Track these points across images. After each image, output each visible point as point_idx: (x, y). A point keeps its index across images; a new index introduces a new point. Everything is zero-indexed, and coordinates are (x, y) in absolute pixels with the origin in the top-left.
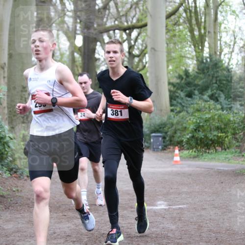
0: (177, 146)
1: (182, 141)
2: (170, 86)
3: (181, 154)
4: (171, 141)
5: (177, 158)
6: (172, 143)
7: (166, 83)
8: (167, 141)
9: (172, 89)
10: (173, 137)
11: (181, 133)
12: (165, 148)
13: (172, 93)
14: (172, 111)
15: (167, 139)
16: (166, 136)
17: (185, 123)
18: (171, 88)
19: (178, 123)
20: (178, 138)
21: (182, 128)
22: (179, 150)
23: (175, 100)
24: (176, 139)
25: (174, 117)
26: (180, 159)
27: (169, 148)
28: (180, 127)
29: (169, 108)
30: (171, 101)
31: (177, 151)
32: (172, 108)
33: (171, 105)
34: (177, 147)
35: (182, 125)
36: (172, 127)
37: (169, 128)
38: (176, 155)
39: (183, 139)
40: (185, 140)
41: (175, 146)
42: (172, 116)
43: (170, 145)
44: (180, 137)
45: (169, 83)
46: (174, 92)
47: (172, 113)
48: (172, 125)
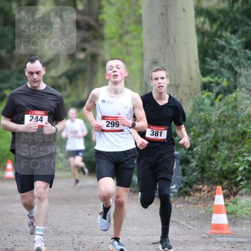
0: (221, 183)
1: (235, 171)
2: (202, 19)
3: (232, 207)
4: (203, 170)
5: (221, 219)
6: (206, 175)
7: (192, 12)
8: (194, 171)
9: (207, 27)
10: (210, 158)
11: (230, 149)
12: (188, 189)
13: (206, 39)
14: (206, 87)
15: (193, 164)
16: (190, 157)
17: (243, 122)
18: (204, 23)
19: (221, 122)
20: (224, 162)
21: (233, 135)
22: (226, 197)
23: (215, 58)
24: (218, 165)
25: (212, 104)
26: (229, 219)
27: (200, 190)
28: (227, 132)
29: (200, 79)
30: (202, 61)
31: (219, 199)
32: (206, 79)
33: (204, 73)
34: (219, 188)
35: (234, 126)
36: (206, 132)
37: (199, 135)
38: (218, 210)
39: (237, 164)
40: (241, 169)
41: (216, 184)
42: (207, 102)
43: (202, 180)
44: (228, 158)
45: (199, 12)
46: (214, 36)
47: (206, 93)
48: (207, 125)
